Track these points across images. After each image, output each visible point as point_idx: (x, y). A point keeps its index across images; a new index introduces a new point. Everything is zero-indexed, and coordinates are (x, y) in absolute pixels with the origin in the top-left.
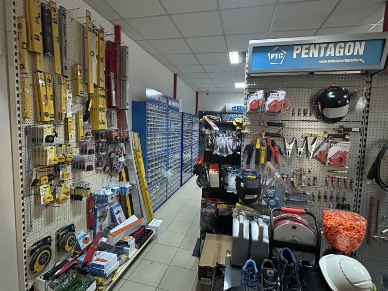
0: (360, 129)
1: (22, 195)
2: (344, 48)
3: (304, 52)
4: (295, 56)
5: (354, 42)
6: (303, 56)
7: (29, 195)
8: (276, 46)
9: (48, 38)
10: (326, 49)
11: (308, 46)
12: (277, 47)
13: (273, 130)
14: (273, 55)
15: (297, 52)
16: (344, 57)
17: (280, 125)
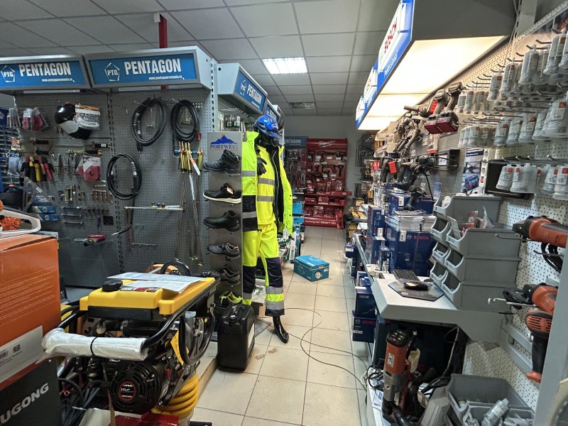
0: (107, 145)
2: (56, 68)
3: (28, 70)
4: (22, 75)
5: (61, 62)
6: (29, 75)
8: (4, 65)
10: (43, 68)
11: (29, 66)
12: (6, 66)
13: (43, 148)
14: (5, 74)
15: (22, 71)
16: (58, 76)
17: (46, 143)
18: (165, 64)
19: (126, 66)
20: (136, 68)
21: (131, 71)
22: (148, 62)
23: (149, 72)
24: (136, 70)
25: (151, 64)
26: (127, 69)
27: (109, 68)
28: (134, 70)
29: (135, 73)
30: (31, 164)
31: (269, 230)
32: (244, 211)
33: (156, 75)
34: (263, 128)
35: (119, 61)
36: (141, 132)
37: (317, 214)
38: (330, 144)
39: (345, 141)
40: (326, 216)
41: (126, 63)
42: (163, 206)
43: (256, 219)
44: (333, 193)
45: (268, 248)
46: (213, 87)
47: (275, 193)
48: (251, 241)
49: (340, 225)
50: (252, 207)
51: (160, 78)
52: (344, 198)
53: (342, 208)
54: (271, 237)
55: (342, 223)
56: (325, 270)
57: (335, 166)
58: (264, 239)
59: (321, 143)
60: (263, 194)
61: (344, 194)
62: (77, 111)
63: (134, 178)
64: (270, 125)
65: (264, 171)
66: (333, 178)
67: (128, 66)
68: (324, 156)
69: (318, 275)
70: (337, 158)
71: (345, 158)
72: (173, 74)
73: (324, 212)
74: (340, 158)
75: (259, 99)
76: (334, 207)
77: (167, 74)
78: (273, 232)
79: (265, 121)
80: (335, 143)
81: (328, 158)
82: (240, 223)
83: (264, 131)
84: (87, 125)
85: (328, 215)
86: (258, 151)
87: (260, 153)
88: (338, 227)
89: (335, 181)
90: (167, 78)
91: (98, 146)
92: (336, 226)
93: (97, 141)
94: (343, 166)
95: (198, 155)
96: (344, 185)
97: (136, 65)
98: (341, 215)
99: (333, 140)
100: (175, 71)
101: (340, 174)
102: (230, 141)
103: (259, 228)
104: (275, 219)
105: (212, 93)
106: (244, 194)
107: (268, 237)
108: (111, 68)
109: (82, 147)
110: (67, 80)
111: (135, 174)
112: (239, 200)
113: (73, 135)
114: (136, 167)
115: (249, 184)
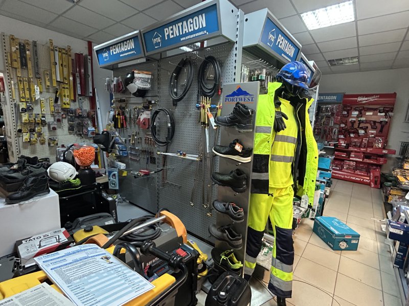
0: (155, 102)
1: (15, 136)
2: (127, 44)
3: (114, 50)
4: (111, 54)
5: (129, 39)
6: (114, 53)
7: (19, 137)
8: (104, 48)
9: (24, 59)
10: (121, 46)
11: (114, 46)
13: (123, 105)
14: (104, 55)
15: (111, 51)
16: (128, 51)
17: (124, 101)
18: (193, 23)
19: (165, 32)
20: (172, 32)
21: (168, 36)
22: (180, 24)
23: (181, 34)
24: (173, 34)
25: (182, 26)
26: (166, 34)
27: (155, 38)
28: (170, 34)
29: (171, 37)
30: (117, 117)
31: (283, 194)
32: (254, 171)
33: (186, 34)
34: (287, 77)
35: (160, 28)
36: (177, 90)
37: (347, 169)
38: (371, 99)
39: (394, 95)
40: (358, 172)
41: (165, 30)
42: (184, 155)
43: (268, 181)
44: (369, 150)
45: (279, 215)
46: (237, 39)
47: (296, 153)
48: (260, 203)
49: (376, 183)
50: (263, 168)
51: (189, 37)
52: (384, 156)
53: (380, 166)
54: (285, 204)
55: (378, 182)
56: (354, 242)
57: (375, 122)
58: (275, 204)
59: (359, 99)
60: (279, 153)
61: (384, 152)
62: (136, 75)
63: (169, 128)
64: (297, 73)
65: (284, 128)
66: (372, 134)
67: (167, 32)
68: (363, 112)
69: (343, 245)
70: (379, 114)
71: (390, 114)
72: (199, 30)
73: (356, 169)
74: (383, 114)
75: (291, 51)
76: (369, 164)
77: (195, 32)
78: (288, 197)
79: (291, 68)
80: (379, 98)
81: (368, 114)
82: (247, 184)
83: (289, 81)
84: (142, 86)
85: (361, 171)
86: (278, 104)
87: (281, 106)
88: (373, 186)
89: (374, 137)
90: (194, 35)
91: (150, 102)
92: (369, 184)
93: (149, 99)
94: (387, 122)
95: (217, 109)
96: (386, 142)
97: (172, 29)
98: (377, 174)
99: (377, 95)
100: (201, 27)
101: (381, 131)
102: (245, 93)
103: (270, 192)
104: (292, 183)
105: (236, 46)
106: (255, 152)
107: (281, 202)
108: (157, 36)
109: (141, 103)
110: (132, 52)
111: (169, 125)
112: (248, 159)
113: (134, 94)
114: (171, 120)
115: (263, 141)
